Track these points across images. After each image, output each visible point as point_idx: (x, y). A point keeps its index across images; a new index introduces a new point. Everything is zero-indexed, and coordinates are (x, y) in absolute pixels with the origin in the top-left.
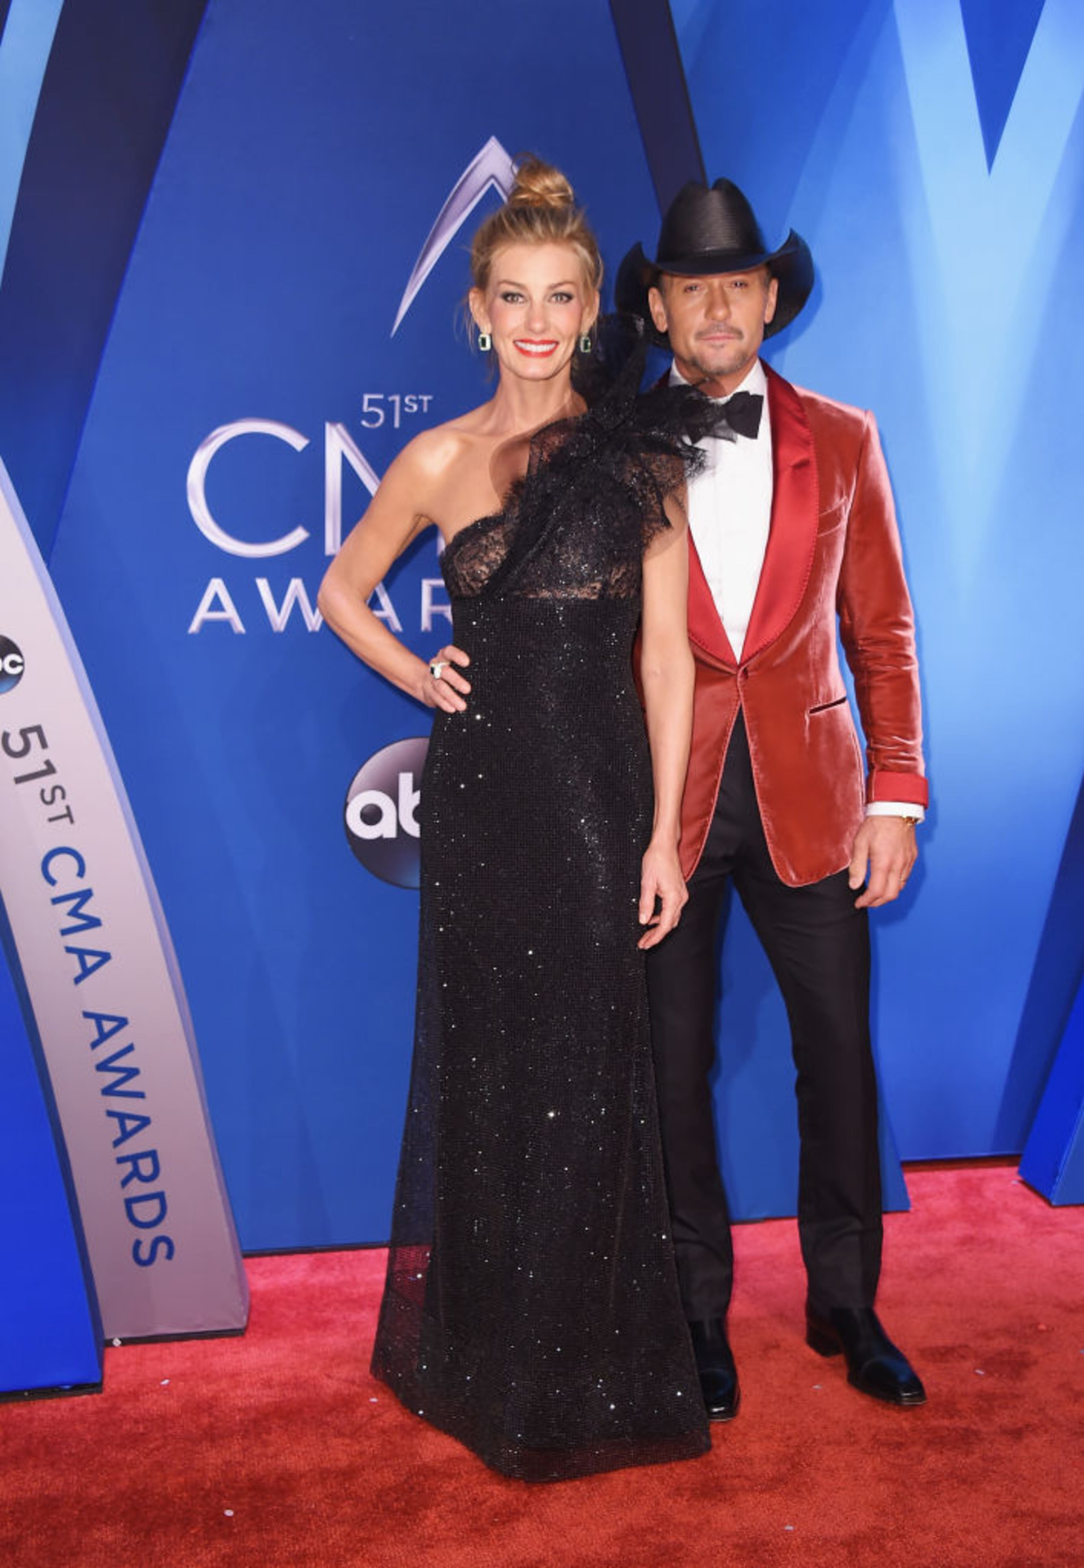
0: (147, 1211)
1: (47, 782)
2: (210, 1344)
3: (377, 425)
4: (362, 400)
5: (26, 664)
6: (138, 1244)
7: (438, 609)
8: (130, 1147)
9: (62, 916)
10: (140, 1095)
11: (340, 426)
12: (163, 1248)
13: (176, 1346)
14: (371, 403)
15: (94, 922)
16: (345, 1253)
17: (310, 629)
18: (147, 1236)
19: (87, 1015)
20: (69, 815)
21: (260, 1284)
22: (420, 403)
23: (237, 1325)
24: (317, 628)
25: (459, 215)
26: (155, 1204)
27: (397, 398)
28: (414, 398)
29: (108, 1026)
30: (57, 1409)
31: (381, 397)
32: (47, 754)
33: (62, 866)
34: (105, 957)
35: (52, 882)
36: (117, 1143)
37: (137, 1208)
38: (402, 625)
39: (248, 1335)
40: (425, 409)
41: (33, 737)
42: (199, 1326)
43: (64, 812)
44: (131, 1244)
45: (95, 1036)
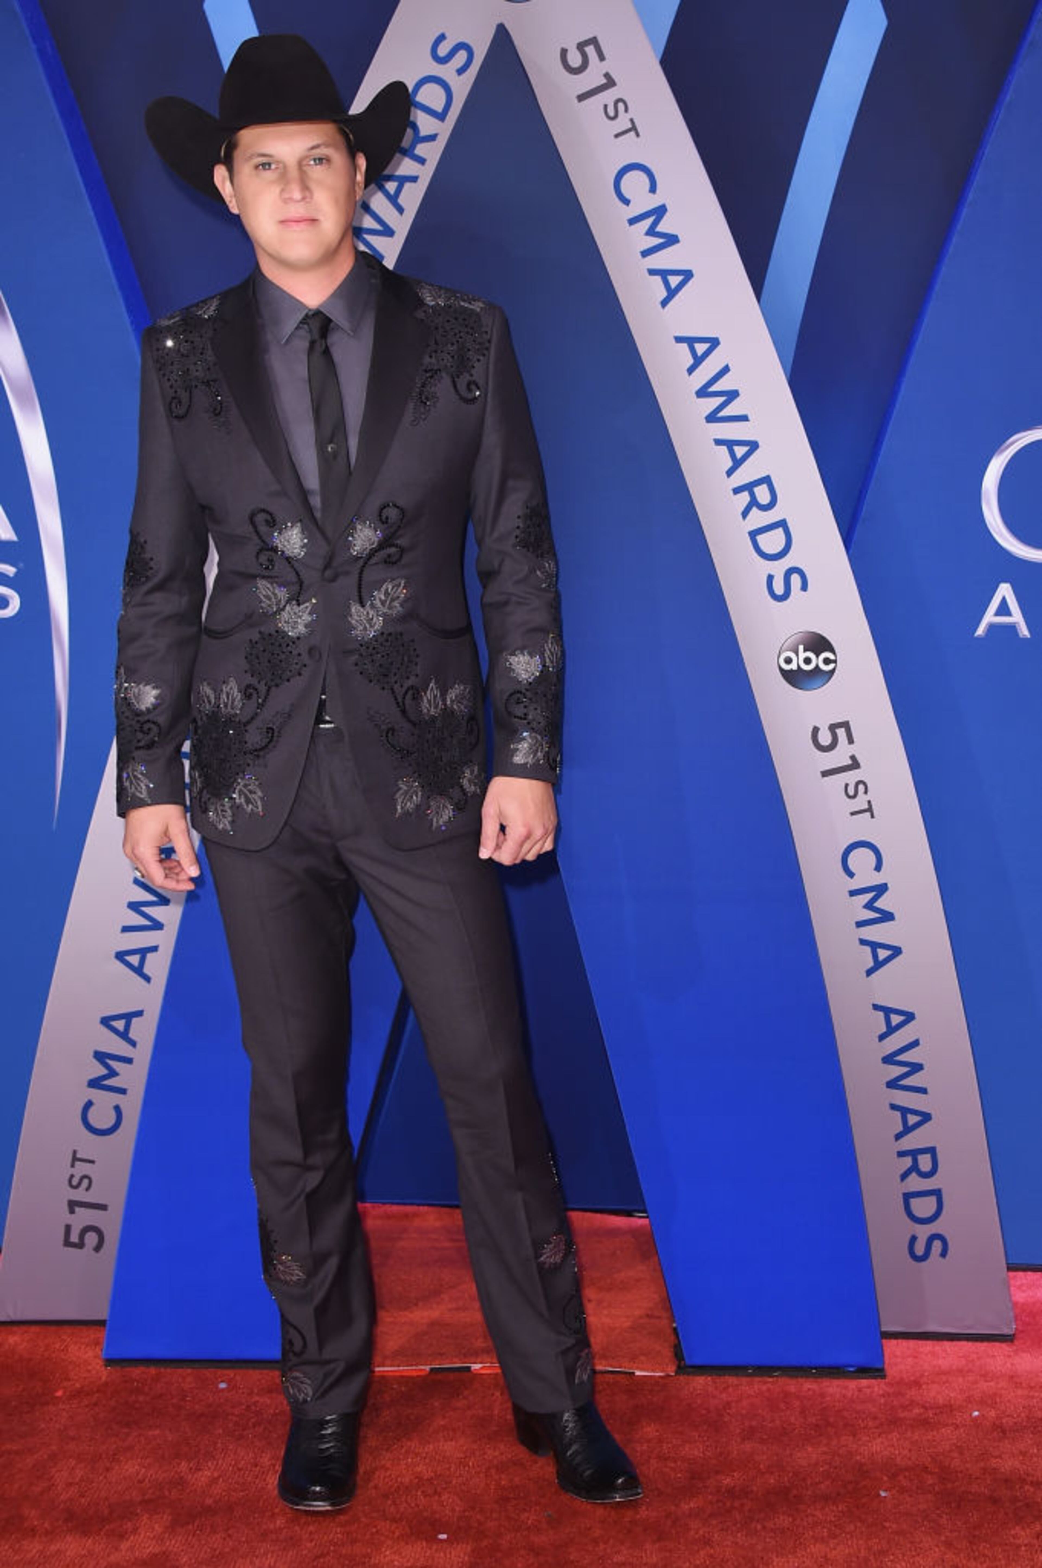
0: (923, 1207)
1: (851, 777)
2: (982, 1346)
5: (838, 661)
6: (913, 1239)
8: (910, 1142)
9: (858, 908)
10: (923, 1091)
12: (937, 1245)
13: (947, 1345)
15: (887, 917)
18: (923, 1232)
19: (876, 1007)
20: (870, 810)
23: (1005, 1331)
26: (932, 1200)
29: (896, 1019)
32: (852, 750)
33: (861, 859)
34: (897, 951)
35: (851, 874)
36: (898, 1137)
37: (914, 1203)
39: (1016, 1342)
41: (841, 732)
42: (969, 1328)
43: (866, 806)
44: (908, 1238)
45: (883, 1029)
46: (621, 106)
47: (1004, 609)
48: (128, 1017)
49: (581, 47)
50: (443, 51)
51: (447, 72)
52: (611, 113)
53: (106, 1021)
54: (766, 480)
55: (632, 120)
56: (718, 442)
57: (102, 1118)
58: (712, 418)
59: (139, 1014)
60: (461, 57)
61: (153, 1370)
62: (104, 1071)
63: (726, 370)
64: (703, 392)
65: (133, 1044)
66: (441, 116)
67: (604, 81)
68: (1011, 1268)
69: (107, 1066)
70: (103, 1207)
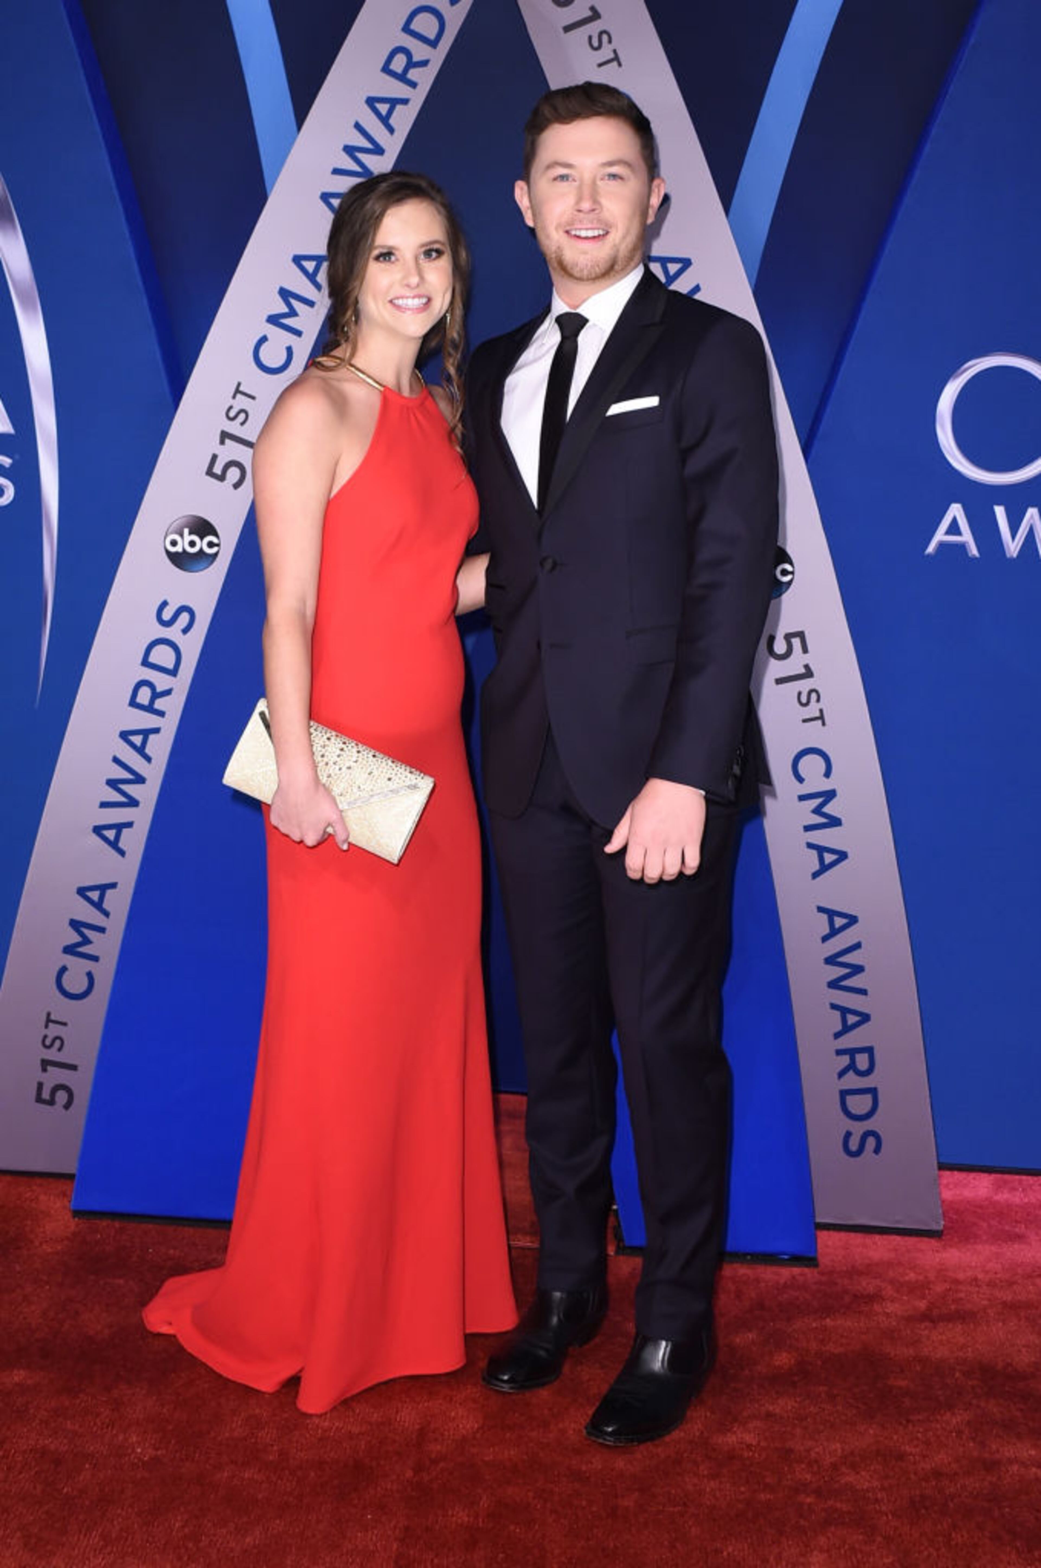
0: (859, 1104)
1: (804, 685)
2: (912, 1241)
5: (796, 573)
6: (848, 1135)
8: (849, 1041)
9: (805, 813)
10: (864, 992)
12: (871, 1142)
13: (877, 1237)
15: (834, 822)
18: (858, 1128)
19: (821, 909)
20: (821, 717)
23: (935, 1227)
26: (868, 1098)
29: (839, 922)
32: (807, 659)
33: (812, 766)
34: (842, 856)
35: (800, 780)
36: (837, 1035)
37: (851, 1100)
39: (942, 1238)
41: (796, 642)
42: (898, 1222)
43: (817, 714)
44: (842, 1134)
45: (826, 930)
46: (605, 38)
47: (954, 528)
48: (103, 889)
52: (596, 44)
53: (82, 892)
55: (615, 51)
59: (113, 886)
61: (117, 1224)
62: (78, 939)
65: (107, 914)
66: (433, 44)
67: (590, 13)
68: (942, 1167)
69: (82, 934)
70: (74, 1068)
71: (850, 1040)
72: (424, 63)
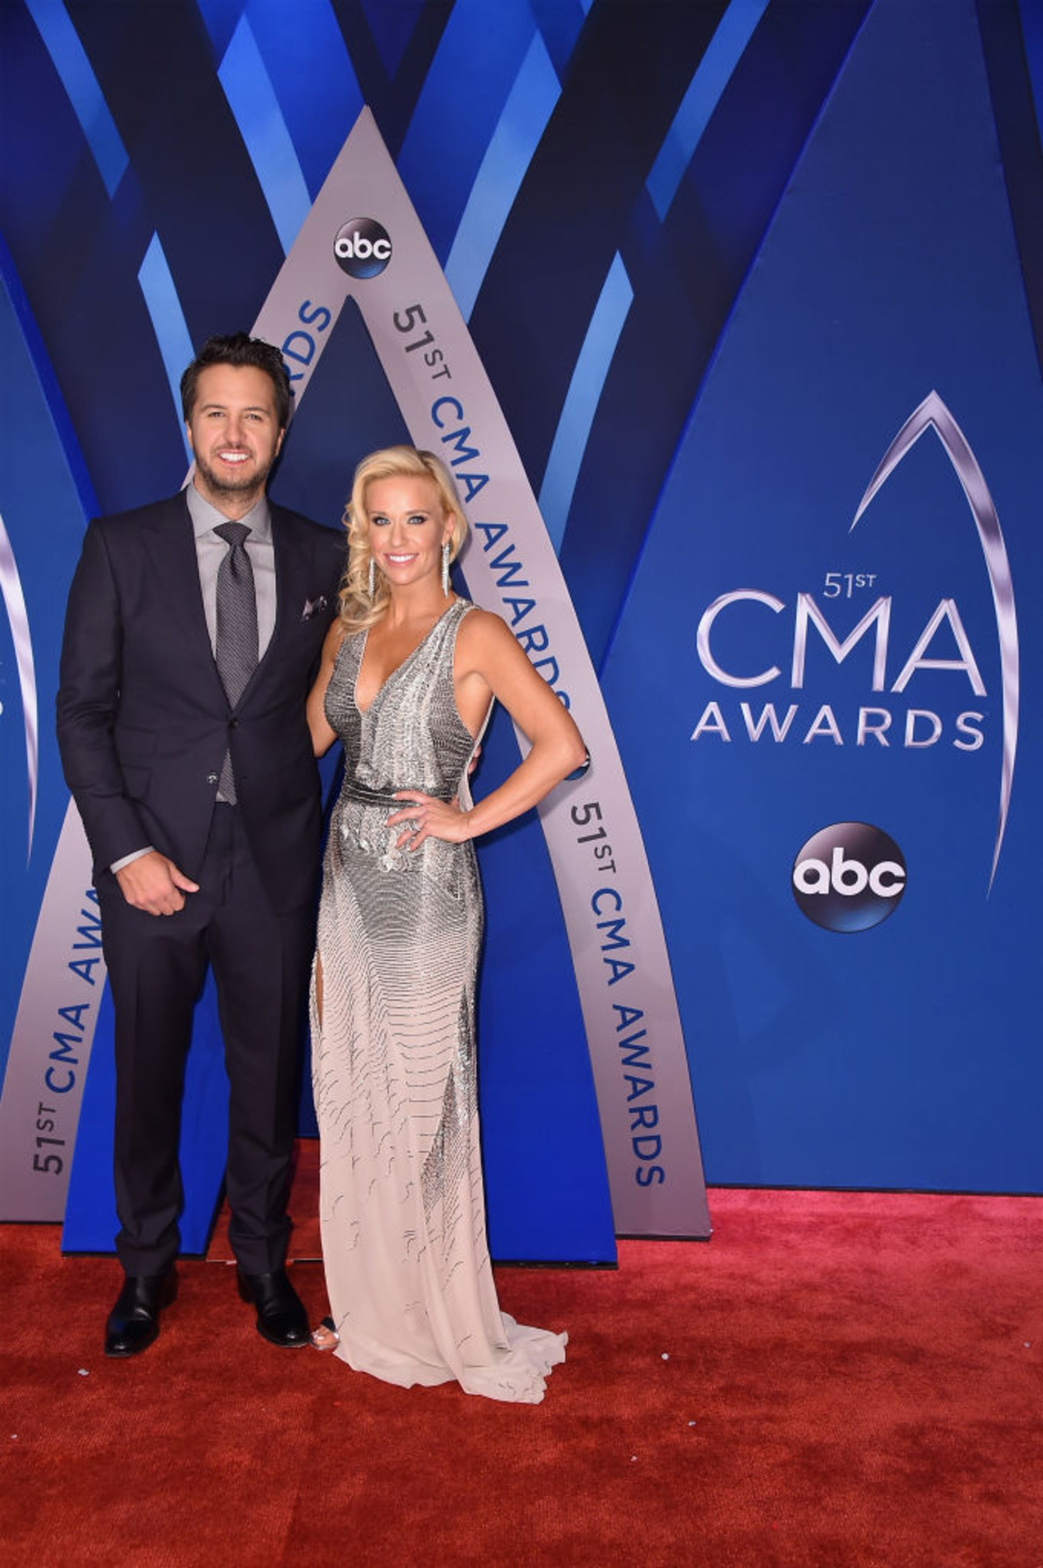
0: (648, 1148)
1: (600, 843)
2: (688, 1245)
3: (836, 595)
4: (825, 577)
5: (592, 760)
6: (640, 1170)
7: (871, 729)
9: (602, 937)
10: (648, 1066)
11: (808, 596)
12: (656, 1175)
13: (663, 1243)
14: (832, 579)
15: (624, 943)
16: (771, 1192)
17: (776, 740)
18: (647, 1165)
19: (616, 1007)
20: (613, 866)
21: (715, 1207)
22: (867, 580)
23: (706, 1234)
24: (782, 740)
25: (903, 447)
26: (653, 1143)
27: (850, 577)
28: (863, 576)
29: (629, 1016)
30: (589, 1277)
31: (838, 575)
32: (601, 823)
33: (606, 902)
34: (630, 967)
35: (598, 913)
36: (630, 1098)
37: (641, 1145)
38: (843, 739)
39: (711, 1242)
40: (871, 585)
42: (679, 1231)
43: (610, 864)
44: (635, 1170)
45: (620, 1022)
46: (437, 356)
48: (79, 1009)
49: (409, 312)
50: (308, 313)
51: (311, 329)
52: (430, 360)
53: (62, 1012)
54: (541, 629)
55: (445, 366)
56: (506, 600)
57: (60, 1079)
58: (502, 583)
59: (86, 1007)
60: (321, 318)
61: (96, 1259)
62: (61, 1047)
63: (512, 548)
64: (495, 564)
65: (82, 1028)
66: (306, 361)
67: (425, 337)
68: (708, 1186)
69: (63, 1043)
70: (62, 1143)
71: (639, 1102)
72: (300, 377)
